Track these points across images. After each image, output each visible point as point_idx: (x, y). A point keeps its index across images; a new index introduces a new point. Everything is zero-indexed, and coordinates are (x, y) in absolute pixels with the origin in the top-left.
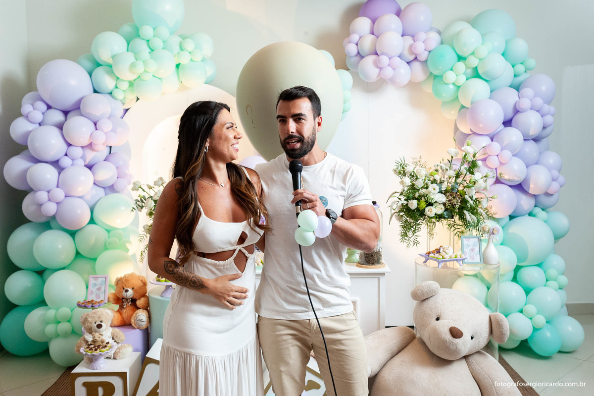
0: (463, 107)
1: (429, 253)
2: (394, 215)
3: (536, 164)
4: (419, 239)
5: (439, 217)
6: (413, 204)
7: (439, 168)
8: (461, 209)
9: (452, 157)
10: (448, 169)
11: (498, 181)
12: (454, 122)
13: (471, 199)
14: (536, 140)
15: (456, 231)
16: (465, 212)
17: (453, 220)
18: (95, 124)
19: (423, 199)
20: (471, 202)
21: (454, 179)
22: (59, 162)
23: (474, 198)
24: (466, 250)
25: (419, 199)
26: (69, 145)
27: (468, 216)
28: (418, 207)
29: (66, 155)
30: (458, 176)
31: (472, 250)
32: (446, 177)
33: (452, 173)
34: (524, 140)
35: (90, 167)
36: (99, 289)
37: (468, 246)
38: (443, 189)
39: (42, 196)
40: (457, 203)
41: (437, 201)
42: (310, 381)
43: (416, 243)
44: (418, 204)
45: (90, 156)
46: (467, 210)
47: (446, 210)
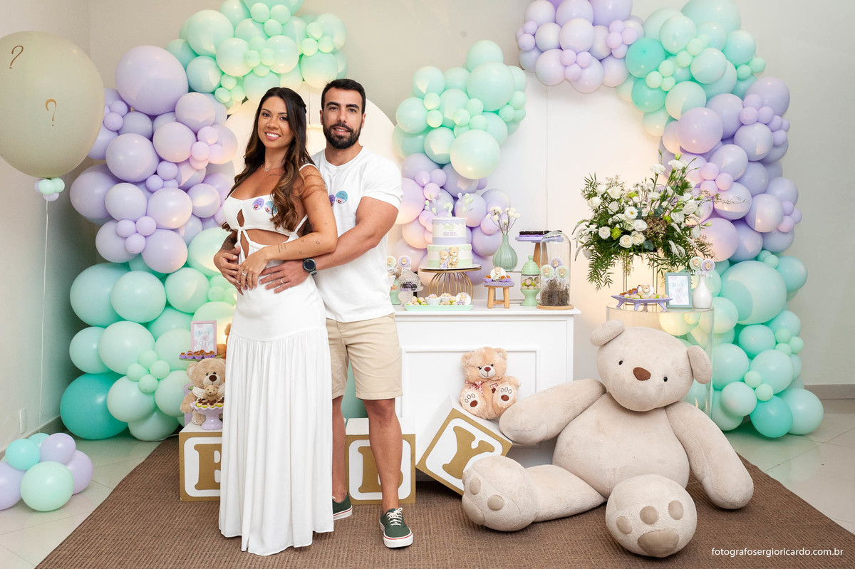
0: (672, 119)
1: (625, 293)
2: (582, 250)
3: (764, 193)
4: (611, 277)
5: (638, 249)
6: (605, 233)
7: (639, 188)
8: (666, 237)
9: (657, 175)
10: (652, 190)
11: (715, 213)
12: (660, 139)
13: (680, 227)
14: (764, 162)
15: (659, 267)
16: (671, 242)
17: (656, 254)
18: (196, 135)
19: (618, 226)
20: (678, 230)
21: (659, 202)
22: (147, 182)
23: (683, 226)
24: (671, 290)
25: (612, 226)
26: (161, 160)
27: (675, 248)
28: (610, 236)
29: (156, 173)
30: (663, 198)
31: (679, 291)
32: (649, 200)
33: (656, 196)
34: (749, 161)
35: (186, 189)
36: (205, 338)
37: (674, 285)
38: (644, 215)
39: (126, 226)
40: (660, 229)
41: (636, 229)
42: (481, 443)
43: (608, 282)
44: (611, 233)
45: (187, 175)
46: (673, 241)
47: (647, 239)
